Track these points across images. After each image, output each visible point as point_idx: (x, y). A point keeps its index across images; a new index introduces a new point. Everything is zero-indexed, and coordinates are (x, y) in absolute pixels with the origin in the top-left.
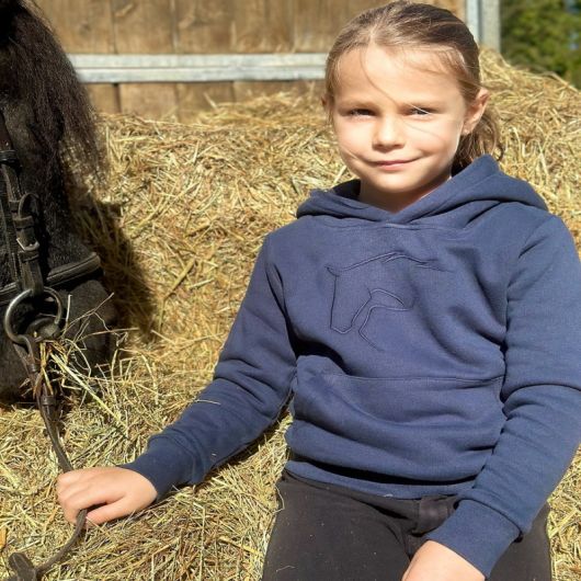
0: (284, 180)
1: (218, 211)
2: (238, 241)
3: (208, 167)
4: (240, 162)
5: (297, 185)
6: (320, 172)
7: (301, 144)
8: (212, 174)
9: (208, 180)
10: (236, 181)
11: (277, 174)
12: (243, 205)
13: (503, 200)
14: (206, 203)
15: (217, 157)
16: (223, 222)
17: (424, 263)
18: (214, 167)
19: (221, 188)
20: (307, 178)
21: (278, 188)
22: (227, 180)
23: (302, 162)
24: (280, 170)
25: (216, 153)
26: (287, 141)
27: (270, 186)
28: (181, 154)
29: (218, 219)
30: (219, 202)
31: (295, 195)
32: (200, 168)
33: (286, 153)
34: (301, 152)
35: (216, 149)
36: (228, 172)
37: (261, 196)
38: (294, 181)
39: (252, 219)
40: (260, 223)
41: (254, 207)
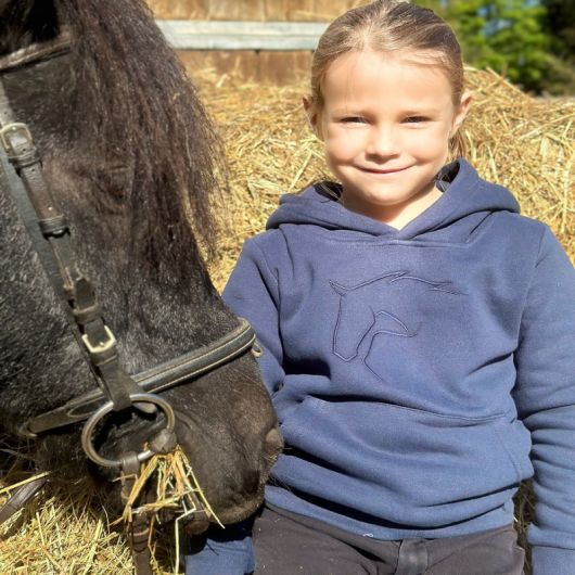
0: (239, 183)
5: (252, 190)
6: (275, 175)
7: (256, 144)
13: (493, 210)
17: (436, 286)
20: (262, 181)
21: (233, 192)
23: (258, 163)
24: (235, 173)
26: (242, 140)
31: (250, 200)
33: (240, 154)
34: (256, 153)
38: (249, 185)
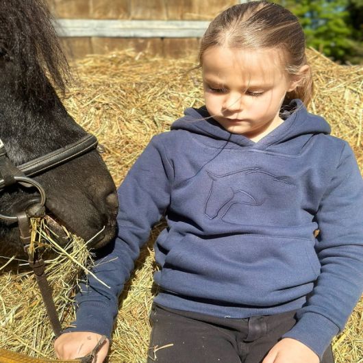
0: (148, 117)
1: (105, 138)
2: (117, 157)
3: (98, 109)
4: (119, 106)
5: (157, 121)
6: (172, 113)
7: (159, 94)
8: (100, 113)
9: (98, 117)
10: (117, 118)
11: (144, 113)
12: (121, 134)
13: (315, 133)
14: (97, 133)
15: (103, 102)
16: (108, 145)
18: (102, 109)
19: (107, 122)
20: (164, 116)
21: (144, 123)
22: (110, 117)
24: (146, 111)
25: (103, 100)
26: (150, 92)
27: (139, 121)
28: (79, 99)
29: (105, 143)
30: (106, 132)
31: (156, 127)
32: (93, 110)
33: (149, 100)
34: (159, 99)
35: (103, 97)
36: (112, 112)
37: (133, 128)
38: (155, 119)
39: (127, 143)
40: (132, 145)
41: (128, 135)
